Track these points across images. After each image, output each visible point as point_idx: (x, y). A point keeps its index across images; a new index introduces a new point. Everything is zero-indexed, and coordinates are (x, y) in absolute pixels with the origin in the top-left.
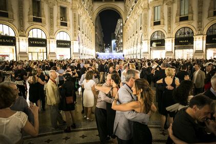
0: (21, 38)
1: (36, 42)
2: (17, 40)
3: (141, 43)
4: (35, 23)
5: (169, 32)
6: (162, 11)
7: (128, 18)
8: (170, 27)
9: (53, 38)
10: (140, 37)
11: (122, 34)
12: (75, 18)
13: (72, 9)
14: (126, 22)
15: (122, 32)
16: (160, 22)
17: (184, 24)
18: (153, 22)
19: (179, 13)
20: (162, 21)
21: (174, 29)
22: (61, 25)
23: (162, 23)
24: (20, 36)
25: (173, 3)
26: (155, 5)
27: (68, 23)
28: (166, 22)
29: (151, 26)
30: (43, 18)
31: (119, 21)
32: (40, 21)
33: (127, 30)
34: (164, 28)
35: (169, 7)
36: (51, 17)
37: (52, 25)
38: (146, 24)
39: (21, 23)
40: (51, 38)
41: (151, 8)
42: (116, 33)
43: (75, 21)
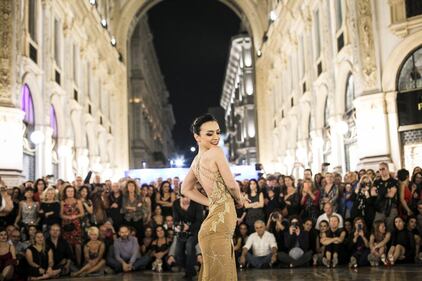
3: (349, 113)
7: (273, 15)
10: (341, 86)
11: (251, 99)
14: (265, 38)
15: (250, 91)
31: (237, 45)
33: (271, 75)
38: (368, 14)
42: (226, 103)
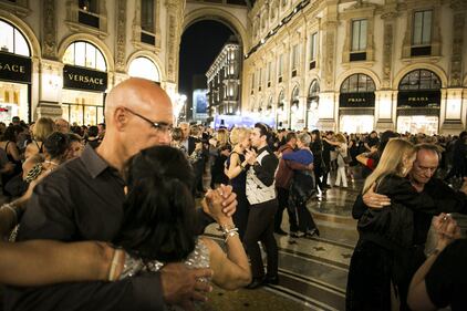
0: (46, 63)
1: (81, 78)
2: (35, 68)
3: (309, 97)
4: (82, 27)
5: (387, 77)
6: (370, 32)
8: (389, 67)
9: (123, 72)
10: (308, 85)
11: (233, 76)
12: (172, 27)
13: (166, 4)
14: (253, 51)
16: (365, 54)
17: (421, 63)
18: (347, 54)
19: (409, 39)
20: (369, 52)
21: (396, 71)
22: (142, 41)
23: (369, 56)
24: (44, 57)
25: (396, 16)
26: (355, 17)
27: (157, 36)
28: (379, 56)
29: (343, 62)
30: (101, 17)
31: (227, 48)
32: (94, 23)
34: (374, 68)
35: (389, 23)
36: (121, 18)
37: (121, 37)
38: (332, 57)
39: (49, 21)
40: (118, 71)
41: (344, 22)
42: (210, 75)
43: (171, 36)
